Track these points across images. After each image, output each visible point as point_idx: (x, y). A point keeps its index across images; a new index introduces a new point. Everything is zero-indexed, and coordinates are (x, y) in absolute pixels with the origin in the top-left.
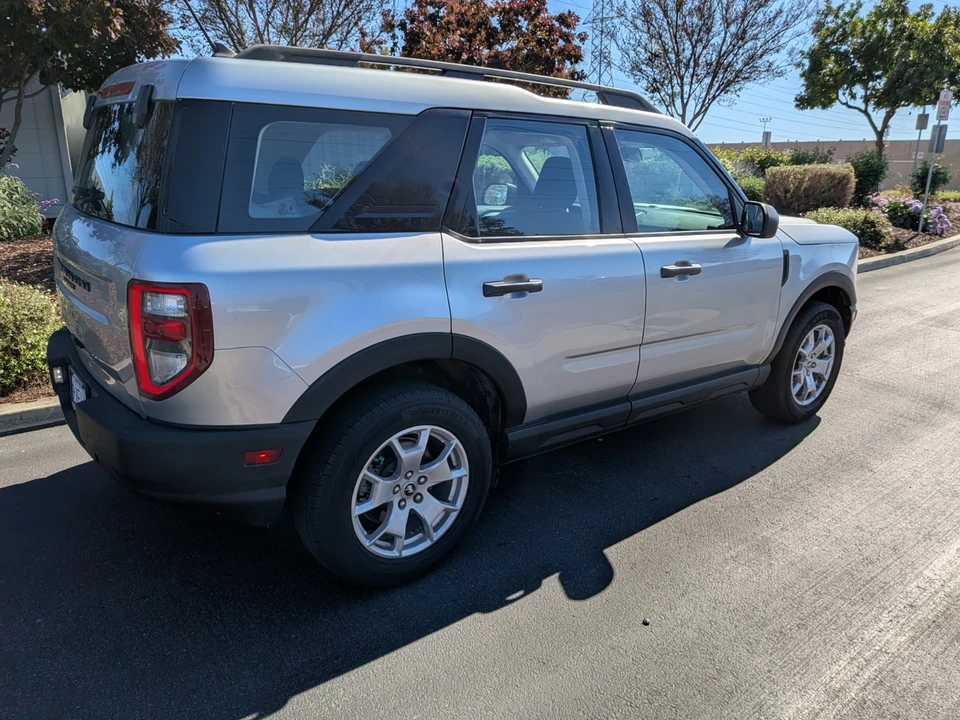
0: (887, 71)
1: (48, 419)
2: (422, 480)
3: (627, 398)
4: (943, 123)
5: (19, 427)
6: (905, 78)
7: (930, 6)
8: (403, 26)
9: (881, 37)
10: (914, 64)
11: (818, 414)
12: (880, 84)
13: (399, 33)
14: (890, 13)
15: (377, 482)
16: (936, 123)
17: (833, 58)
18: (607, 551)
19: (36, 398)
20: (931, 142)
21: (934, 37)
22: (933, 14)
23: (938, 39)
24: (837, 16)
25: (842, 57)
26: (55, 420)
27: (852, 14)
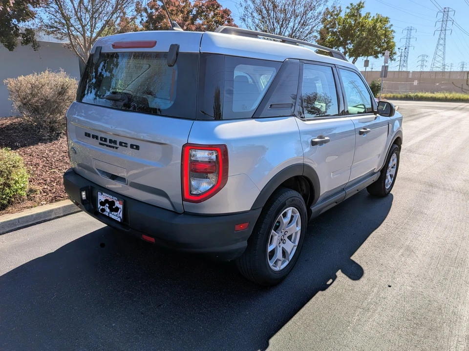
0: (354, 41)
1: (33, 221)
2: (286, 233)
3: (343, 190)
4: (386, 65)
5: (18, 227)
6: (362, 44)
7: (369, 13)
8: (146, 10)
9: (351, 26)
10: (365, 38)
11: (391, 192)
12: (350, 46)
13: (144, 14)
14: (353, 15)
15: (276, 235)
16: (384, 64)
17: (330, 34)
18: (352, 258)
19: (21, 210)
20: (382, 72)
21: (373, 27)
22: (371, 17)
23: (374, 27)
24: (331, 16)
25: (334, 33)
26: (37, 221)
27: (337, 15)
